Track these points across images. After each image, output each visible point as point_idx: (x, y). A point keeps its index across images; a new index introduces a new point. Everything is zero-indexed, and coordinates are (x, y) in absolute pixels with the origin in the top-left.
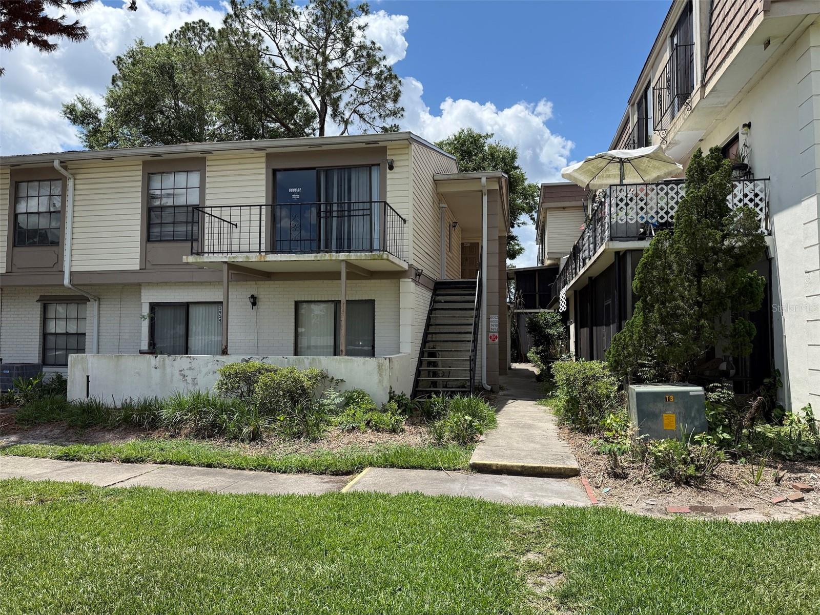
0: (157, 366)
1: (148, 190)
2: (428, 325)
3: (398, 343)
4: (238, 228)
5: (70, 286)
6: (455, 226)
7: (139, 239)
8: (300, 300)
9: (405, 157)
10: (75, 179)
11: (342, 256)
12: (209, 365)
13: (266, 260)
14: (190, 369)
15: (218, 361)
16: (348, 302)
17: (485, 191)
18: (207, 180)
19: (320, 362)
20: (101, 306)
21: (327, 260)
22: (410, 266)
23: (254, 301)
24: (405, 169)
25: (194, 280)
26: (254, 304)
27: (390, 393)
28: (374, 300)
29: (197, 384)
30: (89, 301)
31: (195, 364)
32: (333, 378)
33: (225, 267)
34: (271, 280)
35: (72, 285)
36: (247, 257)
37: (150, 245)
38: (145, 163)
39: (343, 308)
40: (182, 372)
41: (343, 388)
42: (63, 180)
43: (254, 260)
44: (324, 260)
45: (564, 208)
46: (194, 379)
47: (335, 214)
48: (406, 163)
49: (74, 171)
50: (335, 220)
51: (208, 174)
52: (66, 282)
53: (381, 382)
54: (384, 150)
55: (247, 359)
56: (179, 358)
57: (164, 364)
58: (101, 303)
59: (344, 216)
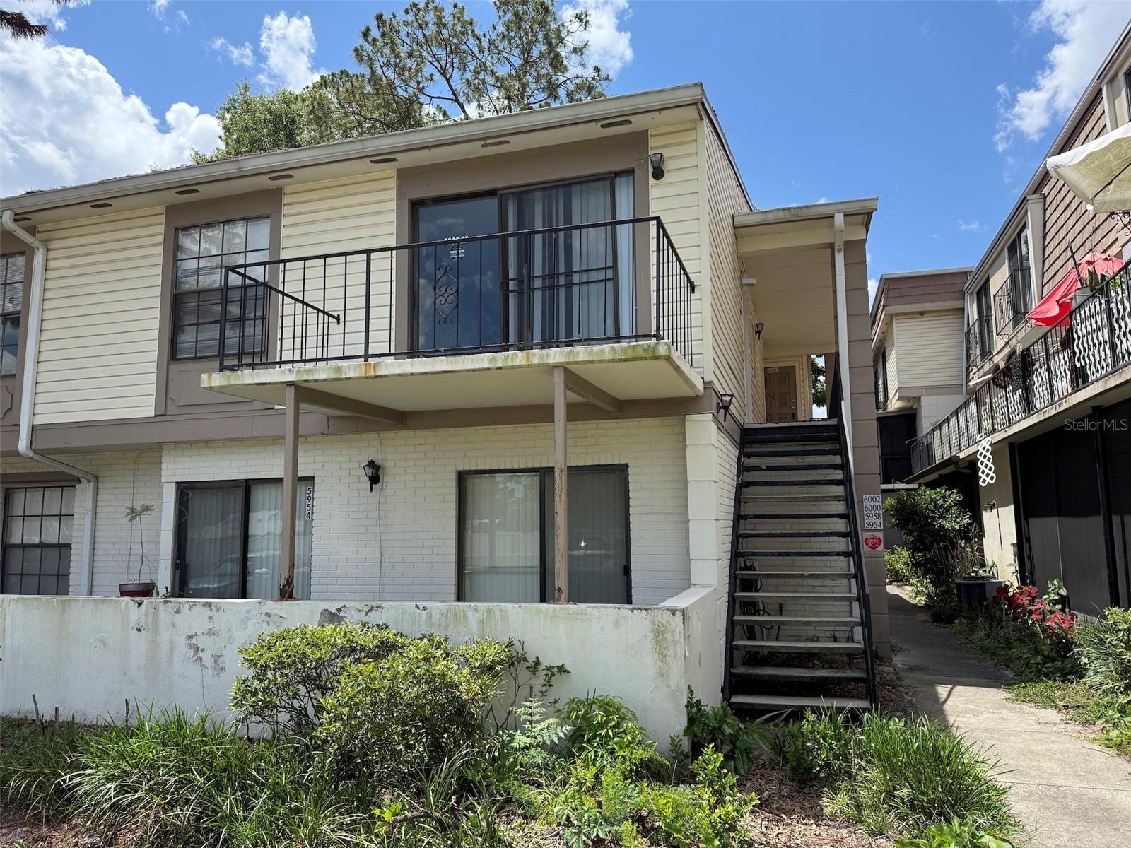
0: (142, 625)
1: (176, 260)
2: (738, 518)
3: (687, 562)
4: (342, 324)
5: (31, 454)
6: (759, 332)
7: (154, 356)
8: (467, 468)
9: (691, 148)
10: (48, 250)
11: (556, 355)
12: (251, 623)
13: (379, 373)
14: (210, 632)
15: (268, 615)
16: (572, 470)
17: (839, 244)
18: (284, 232)
19: (505, 618)
20: (101, 491)
21: (520, 367)
22: (708, 385)
23: (375, 475)
24: (691, 174)
25: (255, 434)
26: (375, 479)
27: (689, 705)
28: (627, 466)
29: (223, 669)
30: (80, 482)
31: (220, 621)
32: (537, 663)
33: (290, 394)
34: (406, 427)
35: (35, 452)
36: (338, 369)
37: (175, 367)
38: (171, 210)
39: (560, 481)
40: (193, 641)
41: (565, 691)
42: (26, 252)
43: (351, 374)
44: (514, 367)
45: (922, 314)
46: (217, 658)
47: (538, 283)
48: (691, 161)
49: (45, 236)
50: (538, 296)
51: (285, 221)
52: (23, 445)
53: (662, 674)
54: (641, 137)
55: (334, 611)
56: (187, 606)
57: (156, 620)
58: (101, 485)
59: (559, 287)
